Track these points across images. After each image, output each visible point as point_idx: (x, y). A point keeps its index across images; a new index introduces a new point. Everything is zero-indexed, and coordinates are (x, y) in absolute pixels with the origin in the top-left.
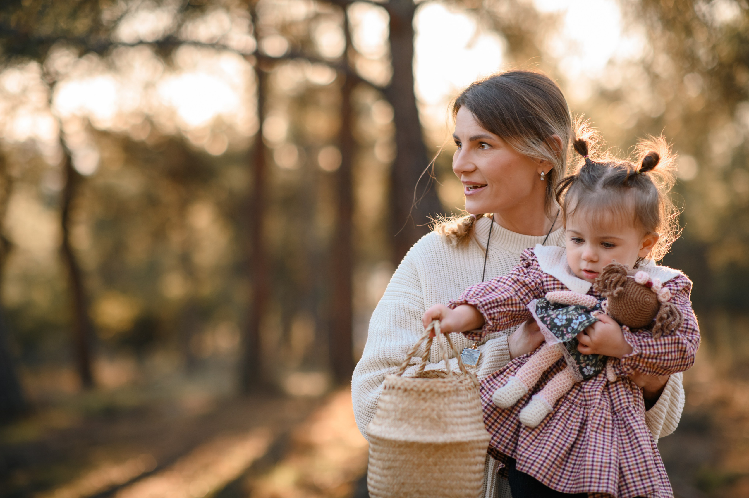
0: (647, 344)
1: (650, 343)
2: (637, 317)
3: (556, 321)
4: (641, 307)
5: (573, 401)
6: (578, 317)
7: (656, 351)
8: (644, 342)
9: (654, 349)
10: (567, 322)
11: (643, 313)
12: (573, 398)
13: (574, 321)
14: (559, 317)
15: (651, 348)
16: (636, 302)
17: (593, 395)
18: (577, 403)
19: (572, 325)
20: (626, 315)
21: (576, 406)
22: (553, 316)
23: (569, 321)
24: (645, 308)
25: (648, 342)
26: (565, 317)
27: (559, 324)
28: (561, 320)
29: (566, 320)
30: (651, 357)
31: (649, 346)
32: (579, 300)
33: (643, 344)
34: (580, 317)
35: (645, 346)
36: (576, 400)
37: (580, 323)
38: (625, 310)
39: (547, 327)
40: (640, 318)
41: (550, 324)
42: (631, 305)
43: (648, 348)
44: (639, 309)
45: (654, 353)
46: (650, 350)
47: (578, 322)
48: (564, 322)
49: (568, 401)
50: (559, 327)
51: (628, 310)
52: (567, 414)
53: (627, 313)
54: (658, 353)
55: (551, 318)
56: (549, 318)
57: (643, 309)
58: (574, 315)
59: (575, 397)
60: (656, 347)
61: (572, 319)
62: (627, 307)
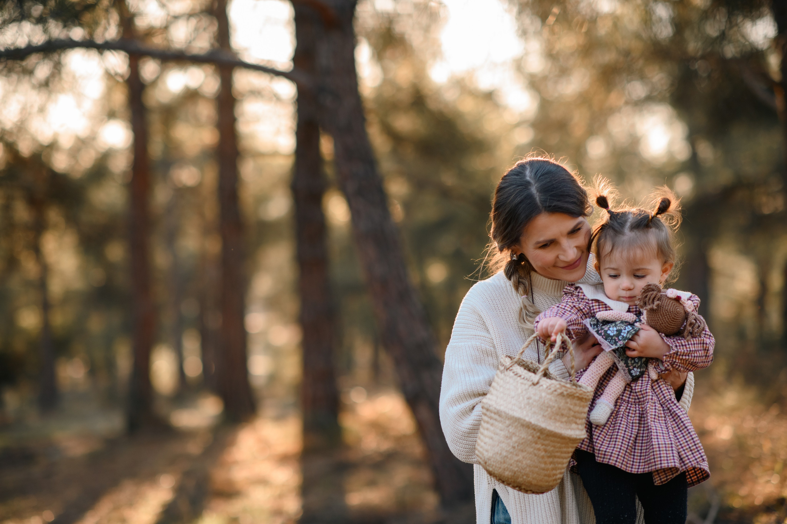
0: (680, 344)
1: (684, 344)
2: (671, 325)
3: (609, 332)
4: (674, 316)
5: (628, 401)
6: (625, 328)
7: (688, 349)
8: (678, 343)
9: (686, 348)
10: (618, 333)
11: (675, 322)
12: (627, 399)
13: (623, 331)
14: (610, 329)
15: (684, 347)
16: (670, 312)
17: (644, 394)
18: (631, 402)
19: (622, 334)
20: (662, 323)
21: (631, 404)
22: (606, 329)
23: (619, 332)
24: (677, 317)
25: (681, 343)
26: (615, 329)
27: (612, 334)
28: (613, 331)
29: (617, 331)
30: (685, 354)
31: (683, 345)
32: (623, 317)
33: (678, 344)
34: (627, 328)
35: (680, 346)
36: (630, 400)
37: (628, 332)
38: (662, 320)
39: (603, 337)
40: (674, 325)
41: (604, 335)
42: (666, 315)
43: (681, 347)
44: (673, 318)
45: (687, 351)
46: (683, 349)
47: (626, 331)
48: (615, 333)
49: (624, 401)
50: (612, 337)
51: (664, 319)
52: (626, 412)
53: (663, 322)
54: (690, 351)
55: (604, 330)
56: (603, 331)
57: (676, 318)
58: (622, 327)
59: (629, 398)
60: (688, 346)
61: (621, 330)
62: (663, 317)
